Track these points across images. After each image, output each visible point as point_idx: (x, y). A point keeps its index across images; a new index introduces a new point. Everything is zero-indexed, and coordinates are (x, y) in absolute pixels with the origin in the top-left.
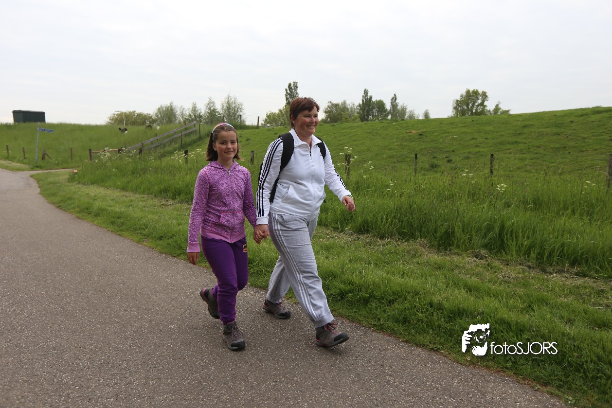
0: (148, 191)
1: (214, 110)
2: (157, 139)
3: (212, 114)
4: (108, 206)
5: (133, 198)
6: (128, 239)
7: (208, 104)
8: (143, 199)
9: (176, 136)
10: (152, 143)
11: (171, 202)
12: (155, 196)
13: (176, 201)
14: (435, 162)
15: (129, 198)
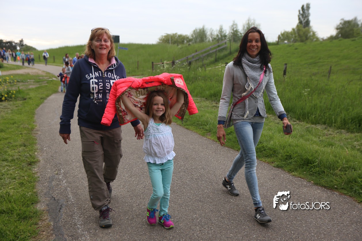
1: (237, 31)
2: (197, 55)
3: (235, 33)
6: (194, 132)
7: (232, 26)
9: (211, 52)
10: (193, 57)
12: (206, 99)
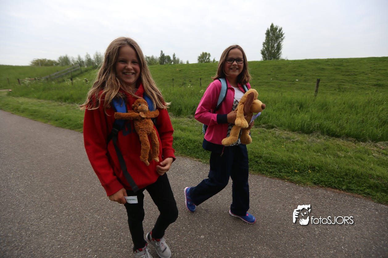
0: (52, 99)
1: (90, 59)
3: (89, 61)
4: (29, 107)
5: (44, 103)
6: (40, 122)
7: (87, 56)
8: (49, 103)
10: (56, 75)
11: (64, 103)
12: (55, 101)
13: (66, 103)
14: (185, 82)
15: (41, 103)
